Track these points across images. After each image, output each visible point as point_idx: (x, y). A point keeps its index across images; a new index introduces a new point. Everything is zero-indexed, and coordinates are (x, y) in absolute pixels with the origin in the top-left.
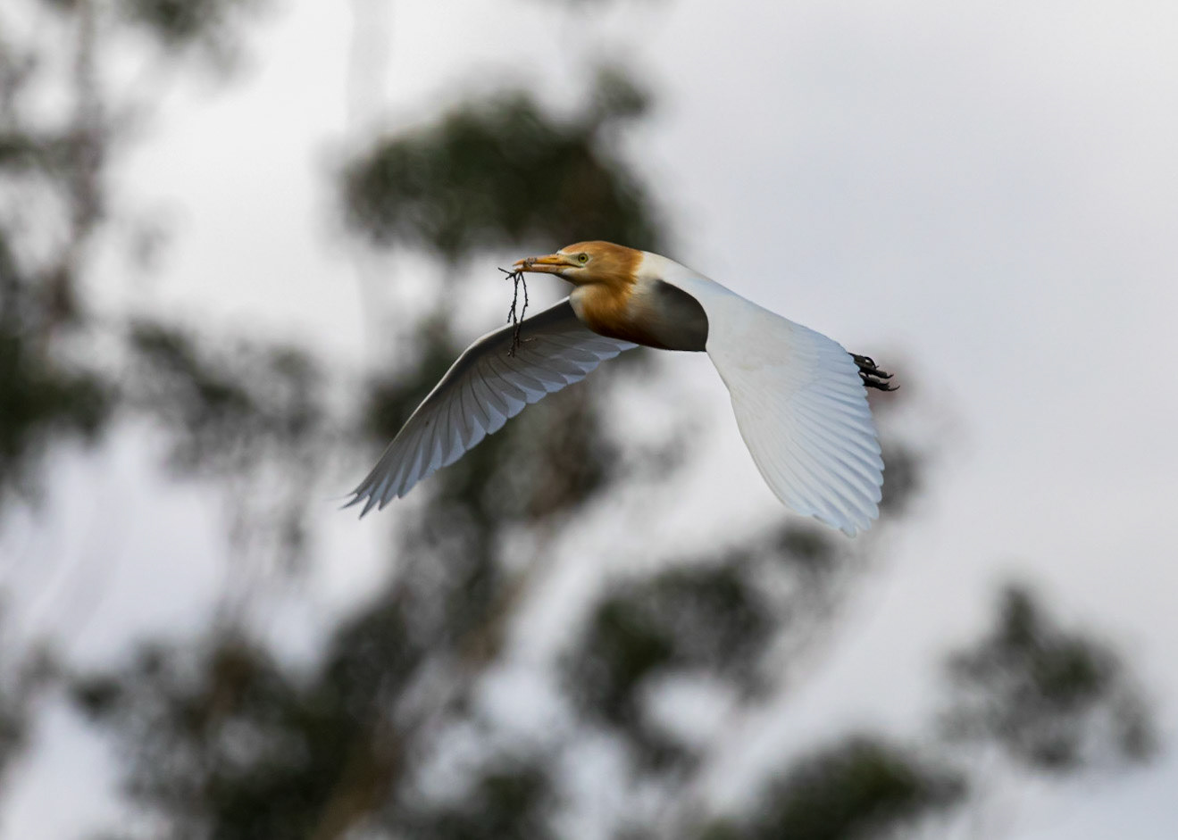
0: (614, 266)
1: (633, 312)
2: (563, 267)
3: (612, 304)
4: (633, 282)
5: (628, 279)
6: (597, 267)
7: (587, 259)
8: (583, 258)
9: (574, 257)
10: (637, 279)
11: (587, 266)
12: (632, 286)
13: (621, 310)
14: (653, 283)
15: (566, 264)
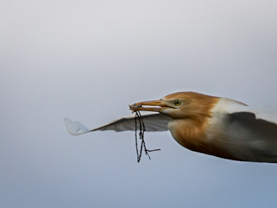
0: (198, 108)
1: (210, 137)
2: (164, 108)
3: (196, 131)
4: (210, 117)
5: (206, 115)
6: (186, 108)
7: (180, 104)
8: (178, 103)
9: (171, 102)
10: (212, 114)
11: (179, 108)
12: (209, 119)
13: (203, 135)
14: (222, 116)
15: (166, 106)
